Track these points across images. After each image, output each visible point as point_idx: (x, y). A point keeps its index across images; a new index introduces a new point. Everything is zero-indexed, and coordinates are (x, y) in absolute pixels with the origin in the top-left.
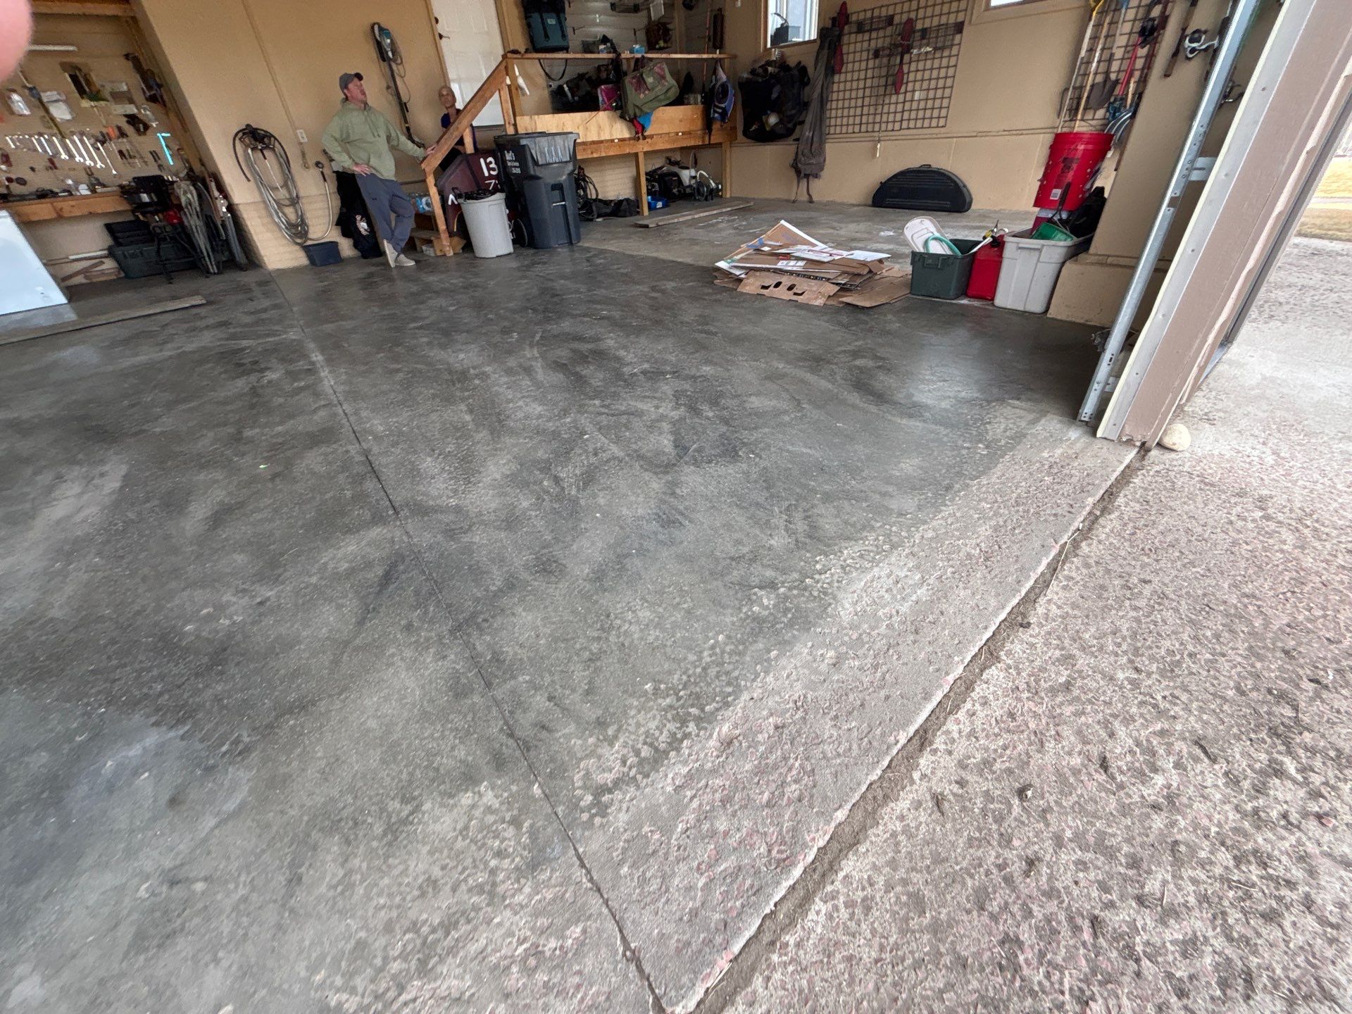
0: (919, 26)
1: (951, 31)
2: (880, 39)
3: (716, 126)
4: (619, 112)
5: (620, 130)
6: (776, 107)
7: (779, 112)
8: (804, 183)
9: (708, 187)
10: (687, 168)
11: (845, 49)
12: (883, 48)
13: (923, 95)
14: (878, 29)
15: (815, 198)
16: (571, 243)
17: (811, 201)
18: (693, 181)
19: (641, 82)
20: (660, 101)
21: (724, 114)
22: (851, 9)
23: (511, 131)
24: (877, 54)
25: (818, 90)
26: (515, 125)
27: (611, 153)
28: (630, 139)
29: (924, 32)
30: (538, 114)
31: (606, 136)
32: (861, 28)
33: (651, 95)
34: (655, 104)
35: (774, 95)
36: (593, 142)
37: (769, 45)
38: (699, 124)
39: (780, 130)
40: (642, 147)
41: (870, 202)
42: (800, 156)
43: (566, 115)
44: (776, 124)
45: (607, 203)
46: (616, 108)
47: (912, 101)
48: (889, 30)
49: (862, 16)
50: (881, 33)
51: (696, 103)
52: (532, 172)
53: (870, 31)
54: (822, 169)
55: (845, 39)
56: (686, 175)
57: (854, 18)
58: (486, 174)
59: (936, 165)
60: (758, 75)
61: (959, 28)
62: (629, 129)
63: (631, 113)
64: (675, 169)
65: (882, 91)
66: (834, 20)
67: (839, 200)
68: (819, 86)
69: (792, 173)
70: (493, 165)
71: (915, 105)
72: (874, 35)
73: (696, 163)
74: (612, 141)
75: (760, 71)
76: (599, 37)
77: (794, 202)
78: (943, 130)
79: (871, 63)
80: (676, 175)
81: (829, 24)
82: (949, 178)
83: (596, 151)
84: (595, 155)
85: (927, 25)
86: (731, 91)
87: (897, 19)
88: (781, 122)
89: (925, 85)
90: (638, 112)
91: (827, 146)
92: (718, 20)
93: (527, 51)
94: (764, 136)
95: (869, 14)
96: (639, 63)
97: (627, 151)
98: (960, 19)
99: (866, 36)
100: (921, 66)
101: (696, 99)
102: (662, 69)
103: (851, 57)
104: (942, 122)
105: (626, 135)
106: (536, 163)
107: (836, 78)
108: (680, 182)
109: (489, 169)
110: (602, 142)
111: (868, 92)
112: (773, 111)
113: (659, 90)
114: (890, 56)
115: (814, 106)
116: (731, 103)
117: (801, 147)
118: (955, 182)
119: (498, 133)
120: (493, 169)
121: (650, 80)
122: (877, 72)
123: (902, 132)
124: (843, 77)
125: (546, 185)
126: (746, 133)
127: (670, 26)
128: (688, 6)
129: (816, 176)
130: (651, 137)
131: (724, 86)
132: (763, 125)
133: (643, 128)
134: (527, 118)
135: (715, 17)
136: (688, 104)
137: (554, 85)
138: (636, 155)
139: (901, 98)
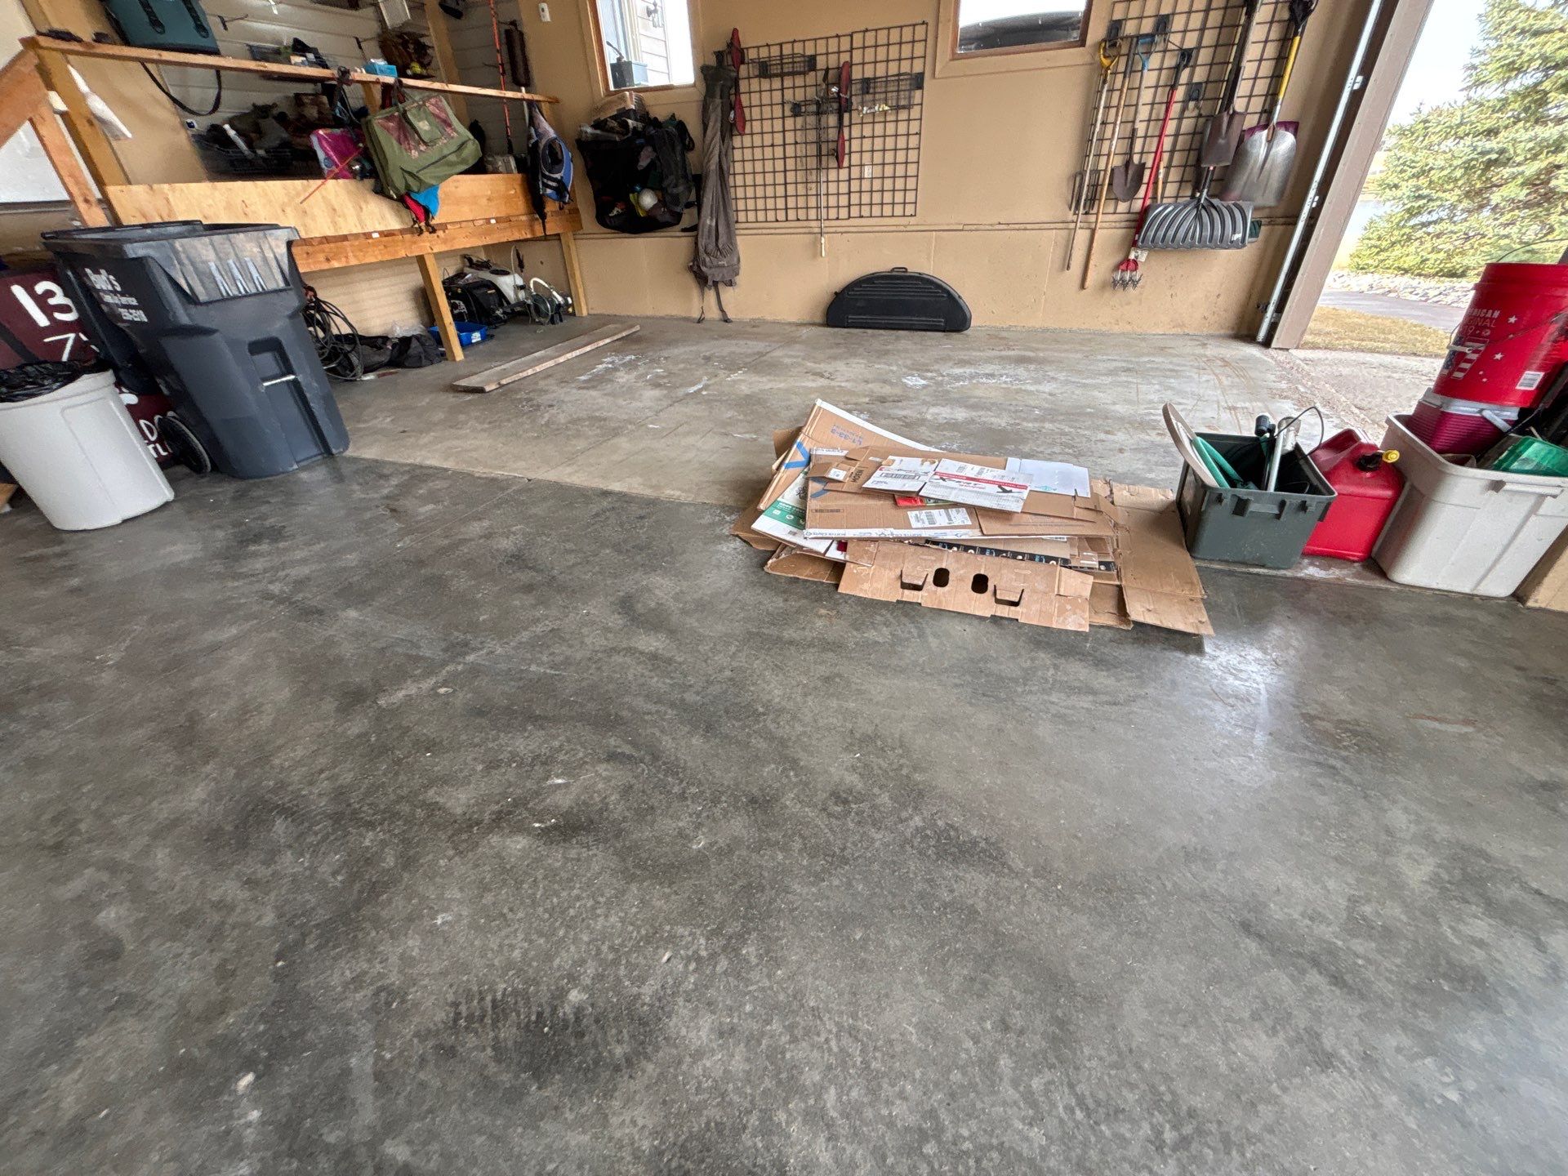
0: (857, 74)
1: (904, 85)
2: (802, 89)
3: (551, 207)
4: (369, 182)
5: (380, 216)
6: (648, 179)
7: (657, 188)
8: (711, 295)
9: (552, 302)
10: (505, 273)
11: (744, 99)
12: (806, 102)
13: (878, 171)
14: (793, 74)
15: (730, 316)
16: (327, 451)
17: (727, 320)
18: (522, 295)
19: (406, 129)
20: (451, 164)
21: (561, 189)
22: (746, 41)
23: (96, 218)
24: (797, 110)
25: (715, 159)
26: (106, 203)
27: (370, 259)
28: (402, 232)
29: (867, 84)
30: (171, 180)
31: (349, 226)
32: (764, 70)
33: (433, 154)
34: (441, 170)
35: (644, 163)
36: (326, 239)
37: (612, 88)
38: (519, 205)
39: (662, 215)
40: (428, 245)
41: (819, 319)
42: (703, 255)
43: (248, 186)
44: (655, 206)
45: (376, 342)
46: (363, 175)
47: (861, 179)
48: (811, 78)
49: (764, 53)
50: (799, 81)
51: (509, 172)
52: (185, 320)
53: (782, 75)
54: (737, 274)
55: (743, 86)
56: (508, 284)
57: (752, 54)
58: (42, 321)
59: (914, 268)
60: (612, 130)
61: (918, 81)
62: (398, 213)
63: (400, 184)
64: (486, 275)
65: (813, 163)
66: (719, 55)
67: (769, 318)
68: (716, 152)
69: (689, 279)
70: (59, 299)
71: (866, 186)
72: (788, 82)
73: (521, 265)
74: (368, 235)
75: (614, 124)
76: (287, 41)
77: (700, 321)
78: (912, 220)
79: (789, 123)
80: (493, 286)
81: (712, 61)
82: (939, 286)
83: (336, 257)
84: (336, 264)
85: (869, 74)
86: (566, 155)
87: (821, 62)
88: (662, 202)
89: (878, 157)
90: (414, 185)
91: (739, 239)
92: (513, 39)
93: (100, 38)
94: (637, 224)
95: (775, 51)
96: (391, 95)
97: (402, 254)
98: (918, 69)
99: (777, 83)
100: (867, 130)
101: (507, 164)
102: (442, 109)
103: (756, 113)
104: (910, 209)
105: (394, 224)
106: (190, 299)
107: (737, 142)
108: (500, 294)
109: (48, 310)
110: (345, 238)
111: (790, 164)
112: (644, 187)
113: (446, 146)
114: (818, 113)
115: (712, 183)
116: (570, 171)
117: (702, 242)
118: (948, 292)
119: (53, 221)
120: (64, 309)
121: (423, 126)
122: (800, 137)
123: (852, 222)
124: (747, 140)
125: (233, 344)
126: (602, 218)
127: (423, 40)
128: (453, 13)
129: (730, 284)
130: (444, 227)
131: (551, 145)
132: (631, 209)
133: (427, 213)
134: (139, 190)
135: (508, 33)
136: (496, 171)
137: (201, 124)
138: (421, 260)
139: (844, 174)
